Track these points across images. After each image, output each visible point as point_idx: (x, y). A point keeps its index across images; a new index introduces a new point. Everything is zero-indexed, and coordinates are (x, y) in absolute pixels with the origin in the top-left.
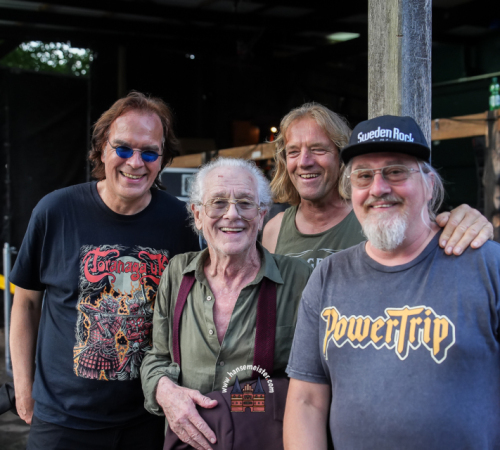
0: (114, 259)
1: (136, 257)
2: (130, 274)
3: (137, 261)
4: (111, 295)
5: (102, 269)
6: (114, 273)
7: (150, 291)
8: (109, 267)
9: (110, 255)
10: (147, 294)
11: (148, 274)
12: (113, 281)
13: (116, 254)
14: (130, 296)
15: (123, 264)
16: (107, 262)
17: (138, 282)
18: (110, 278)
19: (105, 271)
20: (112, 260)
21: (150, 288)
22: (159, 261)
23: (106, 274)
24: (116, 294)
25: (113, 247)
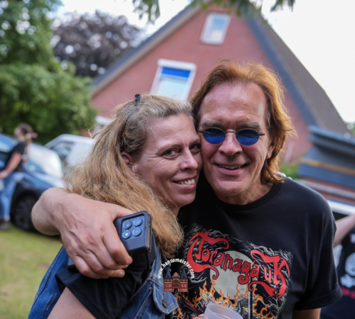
0: (223, 251)
1: (248, 255)
2: (237, 274)
3: (249, 260)
4: (211, 294)
5: (205, 259)
6: (218, 268)
7: (259, 302)
8: (214, 259)
9: (218, 245)
10: (254, 305)
11: (259, 280)
12: (215, 277)
13: (225, 246)
14: (233, 302)
15: (231, 259)
16: (213, 253)
17: (245, 286)
18: (212, 273)
19: (208, 263)
20: (219, 251)
21: (261, 299)
22: (276, 266)
23: (208, 266)
24: (217, 296)
25: (225, 236)
